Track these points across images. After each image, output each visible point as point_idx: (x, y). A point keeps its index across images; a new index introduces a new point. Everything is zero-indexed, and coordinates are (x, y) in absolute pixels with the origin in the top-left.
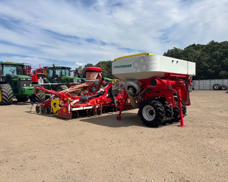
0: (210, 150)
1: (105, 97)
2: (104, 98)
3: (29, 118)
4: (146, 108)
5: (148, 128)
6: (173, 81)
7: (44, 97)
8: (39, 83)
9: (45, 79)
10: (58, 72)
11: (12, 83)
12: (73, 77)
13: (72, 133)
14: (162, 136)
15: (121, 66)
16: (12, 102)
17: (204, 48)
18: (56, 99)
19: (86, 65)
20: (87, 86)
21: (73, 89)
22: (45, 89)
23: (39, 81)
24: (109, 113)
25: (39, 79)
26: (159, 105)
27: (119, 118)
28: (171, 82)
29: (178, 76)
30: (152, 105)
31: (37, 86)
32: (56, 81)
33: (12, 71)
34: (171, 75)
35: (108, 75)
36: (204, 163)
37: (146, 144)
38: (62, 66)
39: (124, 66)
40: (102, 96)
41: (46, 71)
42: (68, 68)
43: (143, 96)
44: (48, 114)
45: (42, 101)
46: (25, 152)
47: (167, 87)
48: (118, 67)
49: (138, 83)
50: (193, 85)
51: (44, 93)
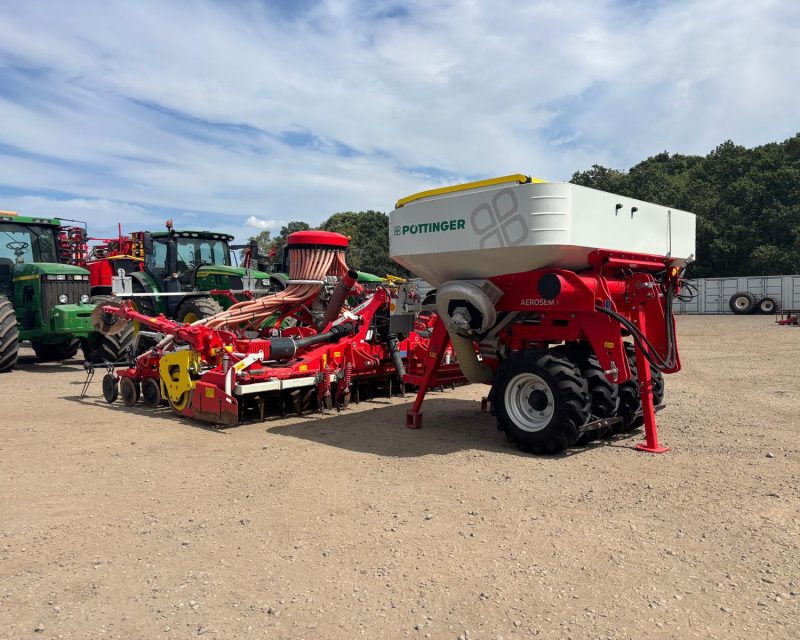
0: (777, 548)
1: (362, 341)
2: (359, 344)
3: (76, 422)
4: (520, 382)
5: (529, 459)
6: (616, 283)
7: (134, 342)
8: (114, 290)
9: (139, 275)
10: (185, 252)
11: (15, 291)
12: (242, 271)
13: (239, 481)
14: (586, 490)
15: (426, 225)
16: (15, 360)
17: (699, 166)
18: (178, 348)
19: (283, 228)
20: (293, 302)
21: (242, 314)
22: (137, 314)
23: (113, 282)
24: (374, 400)
25: (115, 278)
26: (568, 371)
27: (414, 418)
28: (610, 286)
29: (634, 263)
30: (543, 372)
31: (108, 303)
32: (179, 284)
33: (15, 246)
34: (611, 260)
35: (366, 263)
36: (771, 608)
37: (529, 524)
38: (200, 229)
39: (436, 227)
40: (350, 337)
41: (142, 246)
42: (224, 238)
43: (506, 337)
44: (150, 407)
45: (126, 356)
46: (53, 567)
47: (598, 302)
48: (414, 230)
49: (488, 291)
50: (689, 294)
51: (133, 329)
